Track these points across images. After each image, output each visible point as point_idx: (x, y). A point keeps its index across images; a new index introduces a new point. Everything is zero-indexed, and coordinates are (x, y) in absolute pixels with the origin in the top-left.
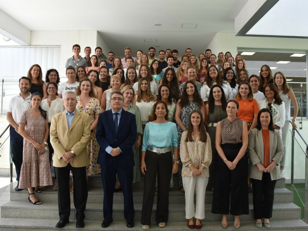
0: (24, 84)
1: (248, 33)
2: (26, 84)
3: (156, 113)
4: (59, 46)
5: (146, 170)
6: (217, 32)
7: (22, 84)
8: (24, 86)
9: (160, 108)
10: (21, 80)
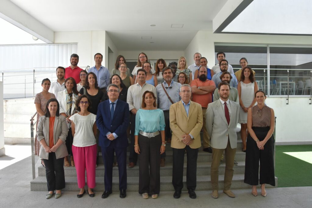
0: (60, 72)
1: (223, 31)
2: (62, 72)
3: (146, 102)
4: (76, 43)
5: (139, 151)
6: (198, 31)
7: (59, 72)
8: (60, 74)
9: (148, 98)
10: (58, 69)
